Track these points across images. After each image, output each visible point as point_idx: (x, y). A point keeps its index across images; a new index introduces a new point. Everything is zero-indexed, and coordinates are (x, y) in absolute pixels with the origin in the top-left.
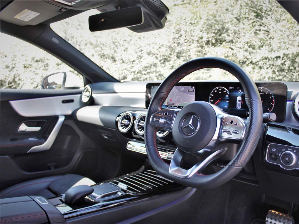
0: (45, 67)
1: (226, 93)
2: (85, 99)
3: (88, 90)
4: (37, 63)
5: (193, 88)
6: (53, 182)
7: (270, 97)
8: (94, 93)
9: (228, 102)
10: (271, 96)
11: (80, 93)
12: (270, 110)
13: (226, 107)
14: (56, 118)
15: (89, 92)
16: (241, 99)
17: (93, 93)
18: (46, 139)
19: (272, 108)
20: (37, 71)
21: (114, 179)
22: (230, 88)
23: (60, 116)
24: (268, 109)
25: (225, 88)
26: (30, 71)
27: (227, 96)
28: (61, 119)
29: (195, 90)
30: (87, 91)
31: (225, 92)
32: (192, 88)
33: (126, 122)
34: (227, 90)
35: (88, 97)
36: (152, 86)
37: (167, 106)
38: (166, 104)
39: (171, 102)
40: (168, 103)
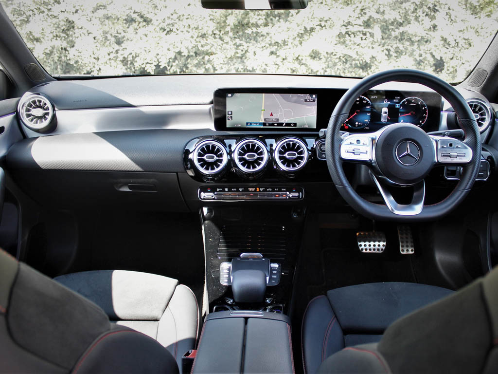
1: (367, 104)
5: (314, 96)
7: (423, 108)
8: (59, 110)
9: (369, 114)
10: (424, 106)
11: (13, 111)
12: (422, 122)
13: (366, 121)
16: (387, 111)
17: (56, 109)
19: (425, 120)
22: (372, 97)
24: (421, 122)
25: (365, 98)
27: (368, 107)
29: (316, 100)
31: (365, 102)
32: (312, 97)
34: (368, 100)
36: (230, 93)
37: (264, 124)
38: (262, 120)
39: (271, 117)
40: (265, 120)
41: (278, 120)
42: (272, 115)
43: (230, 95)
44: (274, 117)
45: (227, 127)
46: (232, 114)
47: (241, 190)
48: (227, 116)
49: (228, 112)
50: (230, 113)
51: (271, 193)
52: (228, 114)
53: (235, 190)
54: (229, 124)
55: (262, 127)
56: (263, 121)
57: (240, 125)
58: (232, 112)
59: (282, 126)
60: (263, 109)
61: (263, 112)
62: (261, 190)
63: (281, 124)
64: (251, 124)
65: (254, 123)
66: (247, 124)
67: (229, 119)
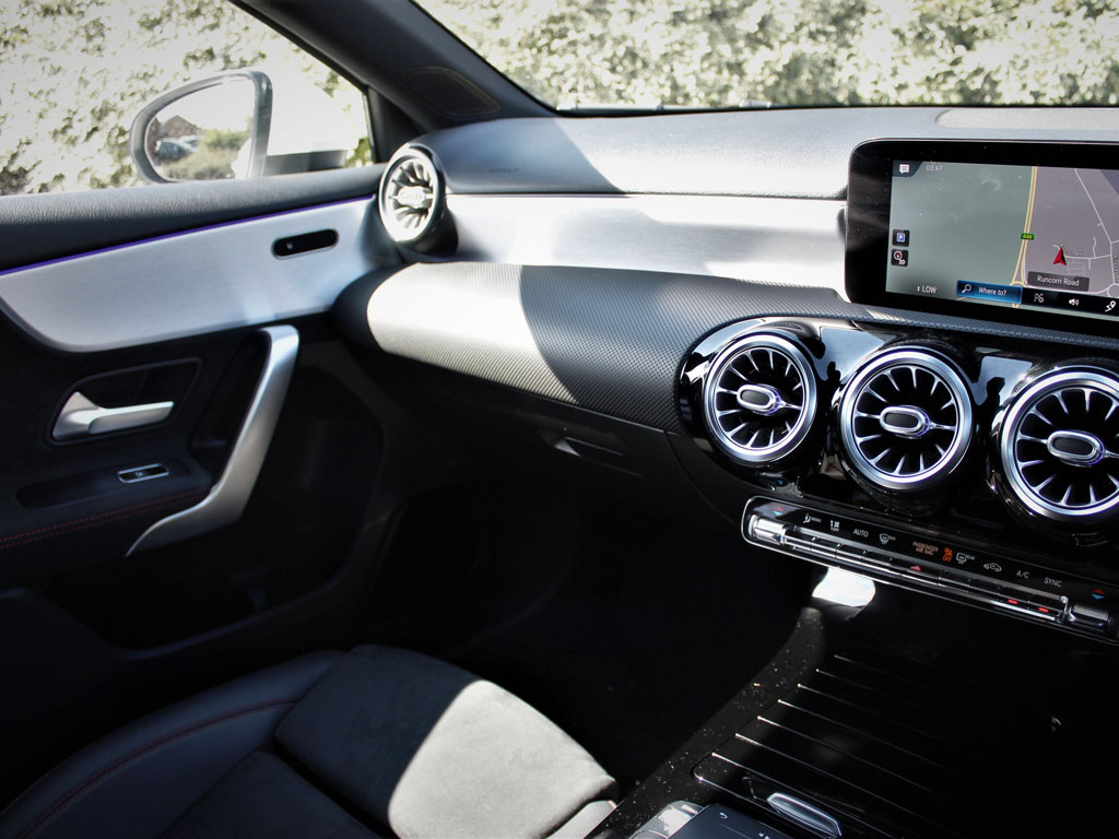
0: (90, 38)
2: (402, 229)
3: (411, 171)
4: (49, 19)
6: (294, 702)
8: (456, 193)
11: (369, 190)
14: (253, 341)
15: (425, 184)
17: (448, 190)
18: (215, 465)
20: (56, 59)
21: (714, 751)
23: (271, 331)
26: (24, 57)
28: (284, 345)
30: (404, 181)
33: (759, 397)
35: (423, 212)
36: (905, 160)
37: (1027, 296)
38: (1018, 278)
39: (1058, 269)
40: (1032, 277)
41: (1084, 283)
42: (1061, 259)
43: (904, 168)
44: (1069, 271)
45: (887, 290)
46: (906, 243)
47: (884, 541)
48: (891, 247)
49: (895, 232)
50: (901, 237)
51: (996, 582)
52: (895, 243)
53: (865, 534)
54: (894, 279)
55: (1016, 305)
56: (1023, 283)
57: (933, 290)
58: (907, 233)
59: (1102, 311)
60: (1027, 230)
61: (1025, 243)
62: (961, 559)
63: (1098, 304)
64: (975, 287)
65: (989, 287)
66: (961, 285)
67: (895, 262)
